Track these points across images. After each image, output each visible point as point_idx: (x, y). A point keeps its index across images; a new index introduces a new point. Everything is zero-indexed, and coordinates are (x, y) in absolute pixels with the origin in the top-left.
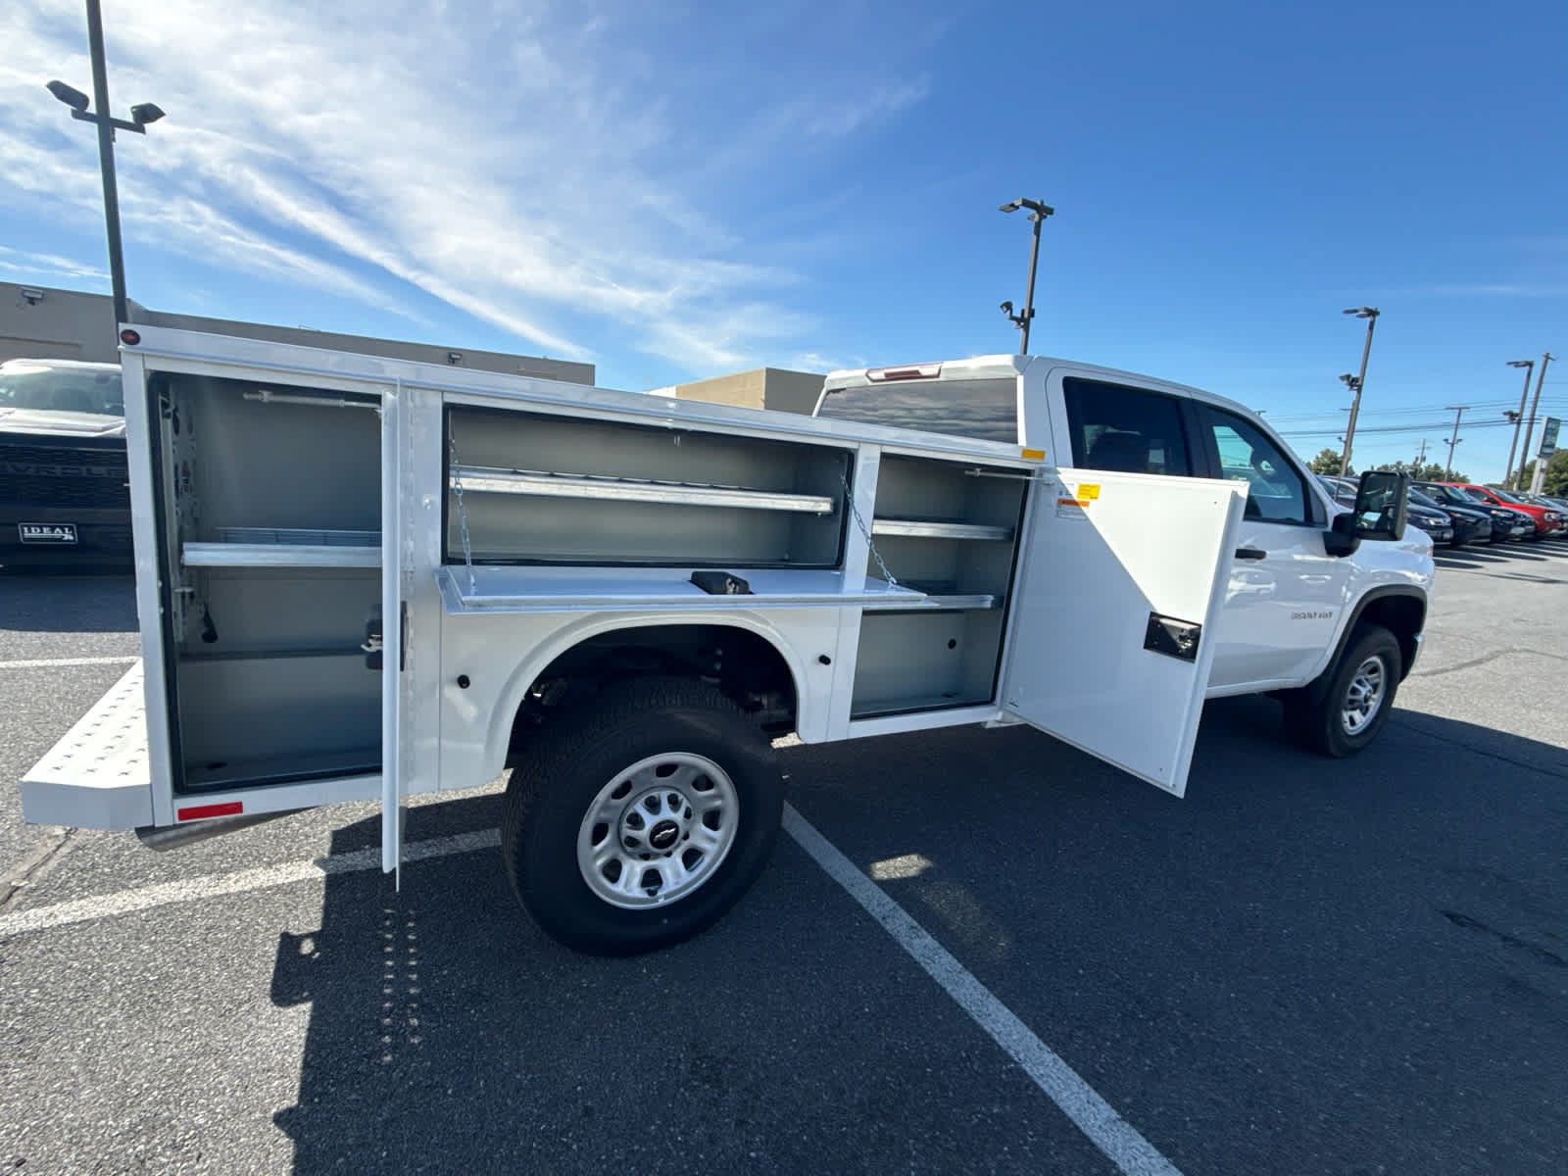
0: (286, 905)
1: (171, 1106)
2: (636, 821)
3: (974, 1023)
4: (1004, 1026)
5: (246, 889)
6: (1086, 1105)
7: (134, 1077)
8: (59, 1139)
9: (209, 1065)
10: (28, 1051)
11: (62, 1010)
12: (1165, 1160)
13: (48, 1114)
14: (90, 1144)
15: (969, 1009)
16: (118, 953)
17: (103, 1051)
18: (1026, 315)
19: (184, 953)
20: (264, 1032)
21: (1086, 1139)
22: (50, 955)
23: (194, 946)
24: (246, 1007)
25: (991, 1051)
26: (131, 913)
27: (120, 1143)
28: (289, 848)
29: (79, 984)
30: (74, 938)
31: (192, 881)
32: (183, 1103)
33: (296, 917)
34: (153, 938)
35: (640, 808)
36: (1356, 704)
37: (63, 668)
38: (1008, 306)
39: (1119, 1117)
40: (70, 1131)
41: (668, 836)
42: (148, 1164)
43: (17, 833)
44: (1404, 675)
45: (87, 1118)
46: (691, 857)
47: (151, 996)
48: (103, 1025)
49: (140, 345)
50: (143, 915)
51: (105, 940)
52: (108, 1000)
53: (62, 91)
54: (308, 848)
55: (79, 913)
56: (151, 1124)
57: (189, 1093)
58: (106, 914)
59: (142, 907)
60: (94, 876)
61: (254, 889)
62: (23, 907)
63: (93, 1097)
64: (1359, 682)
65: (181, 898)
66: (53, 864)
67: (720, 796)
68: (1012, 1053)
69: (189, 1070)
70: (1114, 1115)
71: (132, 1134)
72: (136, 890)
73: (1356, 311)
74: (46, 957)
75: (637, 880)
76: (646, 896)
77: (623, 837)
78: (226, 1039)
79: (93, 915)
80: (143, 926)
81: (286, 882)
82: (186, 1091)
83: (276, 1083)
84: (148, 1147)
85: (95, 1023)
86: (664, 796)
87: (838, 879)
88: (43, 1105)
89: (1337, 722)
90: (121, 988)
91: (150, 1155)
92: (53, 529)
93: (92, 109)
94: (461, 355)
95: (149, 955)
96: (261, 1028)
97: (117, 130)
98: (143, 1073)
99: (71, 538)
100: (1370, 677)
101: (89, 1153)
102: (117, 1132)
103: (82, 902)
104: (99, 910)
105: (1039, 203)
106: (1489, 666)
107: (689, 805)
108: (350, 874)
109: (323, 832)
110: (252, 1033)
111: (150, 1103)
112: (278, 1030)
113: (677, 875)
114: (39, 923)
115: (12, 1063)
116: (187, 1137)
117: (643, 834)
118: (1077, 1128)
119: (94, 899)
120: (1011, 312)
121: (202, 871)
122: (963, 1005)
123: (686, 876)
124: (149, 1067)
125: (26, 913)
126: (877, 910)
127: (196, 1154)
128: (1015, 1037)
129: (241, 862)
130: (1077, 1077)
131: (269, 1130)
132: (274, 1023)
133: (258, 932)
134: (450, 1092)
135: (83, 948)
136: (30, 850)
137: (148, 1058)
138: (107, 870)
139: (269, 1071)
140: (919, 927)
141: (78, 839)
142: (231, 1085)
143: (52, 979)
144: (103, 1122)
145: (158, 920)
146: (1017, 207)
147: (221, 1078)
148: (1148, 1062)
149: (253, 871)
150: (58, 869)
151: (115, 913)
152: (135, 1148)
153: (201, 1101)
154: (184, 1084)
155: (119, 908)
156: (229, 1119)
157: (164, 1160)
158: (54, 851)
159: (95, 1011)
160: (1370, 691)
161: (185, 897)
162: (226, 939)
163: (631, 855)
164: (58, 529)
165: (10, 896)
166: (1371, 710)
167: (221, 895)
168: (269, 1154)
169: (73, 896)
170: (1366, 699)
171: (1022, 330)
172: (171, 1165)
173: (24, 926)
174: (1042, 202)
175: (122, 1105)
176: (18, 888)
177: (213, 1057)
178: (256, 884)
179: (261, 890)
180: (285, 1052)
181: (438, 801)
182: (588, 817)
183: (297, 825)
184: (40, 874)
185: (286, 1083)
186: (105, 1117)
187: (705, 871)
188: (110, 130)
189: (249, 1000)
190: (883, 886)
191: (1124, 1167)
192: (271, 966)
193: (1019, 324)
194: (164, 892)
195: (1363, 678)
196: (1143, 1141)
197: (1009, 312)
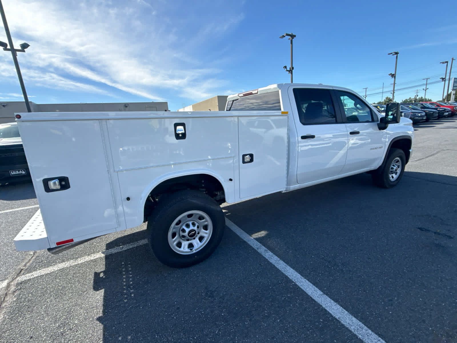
0: (94, 265)
1: (69, 320)
2: (184, 231)
3: (283, 273)
4: (291, 273)
5: (83, 262)
6: (314, 292)
7: (58, 313)
8: (41, 331)
9: (77, 308)
10: (30, 310)
11: (38, 299)
12: (335, 303)
13: (37, 325)
14: (48, 331)
15: (281, 270)
16: (51, 283)
17: (49, 308)
18: (291, 69)
19: (68, 281)
20: (91, 298)
21: (314, 300)
22: (33, 285)
23: (71, 278)
25: (288, 280)
26: (53, 272)
27: (56, 330)
28: (93, 250)
29: (41, 292)
30: (39, 280)
31: (68, 262)
32: (71, 318)
33: (97, 268)
34: (60, 278)
35: (184, 227)
36: (393, 172)
37: (28, 209)
38: (285, 67)
39: (323, 293)
40: (43, 329)
41: (193, 234)
42: (64, 334)
43: (21, 255)
44: (407, 162)
45: (47, 325)
46: (201, 239)
47: (60, 293)
48: (49, 301)
49: (21, 118)
50: (56, 272)
51: (47, 280)
52: (50, 295)
54: (99, 249)
55: (39, 274)
56: (64, 325)
57: (73, 316)
58: (47, 273)
59: (56, 270)
60: (42, 264)
61: (85, 262)
62: (25, 274)
63: (48, 319)
64: (393, 166)
65: (66, 266)
66: (31, 262)
67: (206, 221)
68: (293, 280)
69: (72, 310)
70: (322, 293)
71: (59, 327)
72: (54, 266)
73: (392, 53)
74: (32, 286)
75: (186, 246)
76: (190, 251)
77: (181, 235)
78: (81, 301)
79: (43, 274)
80: (57, 275)
81: (93, 259)
82: (72, 315)
83: (95, 311)
84: (64, 330)
85: (47, 301)
86: (190, 223)
87: (245, 240)
88: (36, 323)
89: (388, 178)
90: (53, 291)
91: (64, 332)
92: (19, 171)
94: (128, 104)
95: (59, 282)
96: (90, 297)
97: (17, 52)
98: (60, 312)
99: (25, 173)
100: (396, 164)
101: (48, 333)
102: (55, 327)
103: (40, 271)
104: (44, 272)
105: (291, 34)
106: (436, 156)
107: (198, 225)
108: (111, 255)
109: (102, 244)
110: (88, 299)
111: (63, 319)
112: (95, 297)
113: (198, 244)
114: (29, 278)
115: (26, 313)
116: (73, 326)
117: (186, 234)
118: (311, 297)
119: (43, 269)
120: (287, 69)
121: (71, 259)
122: (280, 269)
123: (200, 244)
124: (62, 311)
125: (26, 275)
126: (256, 246)
127: (76, 330)
128: (294, 276)
129: (81, 255)
130: (311, 284)
131: (94, 322)
132: (93, 295)
133: (87, 273)
134: (141, 308)
135: (42, 283)
136: (25, 259)
137: (61, 308)
138: (45, 262)
139: (93, 308)
140: (268, 250)
141: (37, 255)
142: (84, 313)
143: (34, 291)
144: (51, 325)
145: (60, 273)
146: (285, 36)
147: (81, 311)
148: (331, 278)
149: (85, 257)
150: (33, 263)
151: (49, 272)
152: (60, 331)
153: (76, 317)
154: (71, 314)
155: (50, 271)
156: (84, 321)
157: (68, 333)
158: (31, 258)
159: (46, 298)
160: (397, 168)
161: (67, 266)
162: (79, 276)
163: (184, 240)
164: (20, 171)
165: (21, 271)
166: (398, 173)
167: (77, 264)
168: (95, 328)
169: (37, 269)
170: (396, 170)
171: (290, 74)
172: (70, 334)
173: (25, 278)
175: (56, 320)
176: (23, 269)
177: (78, 306)
178: (86, 260)
179: (87, 262)
180: (97, 302)
181: (133, 232)
182: (170, 231)
183: (95, 243)
184: (28, 265)
185: (98, 310)
186: (52, 324)
187: (205, 242)
188: (15, 53)
189: (86, 291)
190: (257, 239)
191: (324, 306)
192: (92, 282)
193: (289, 72)
194: (61, 266)
195: (394, 164)
196: (329, 299)
197: (286, 69)
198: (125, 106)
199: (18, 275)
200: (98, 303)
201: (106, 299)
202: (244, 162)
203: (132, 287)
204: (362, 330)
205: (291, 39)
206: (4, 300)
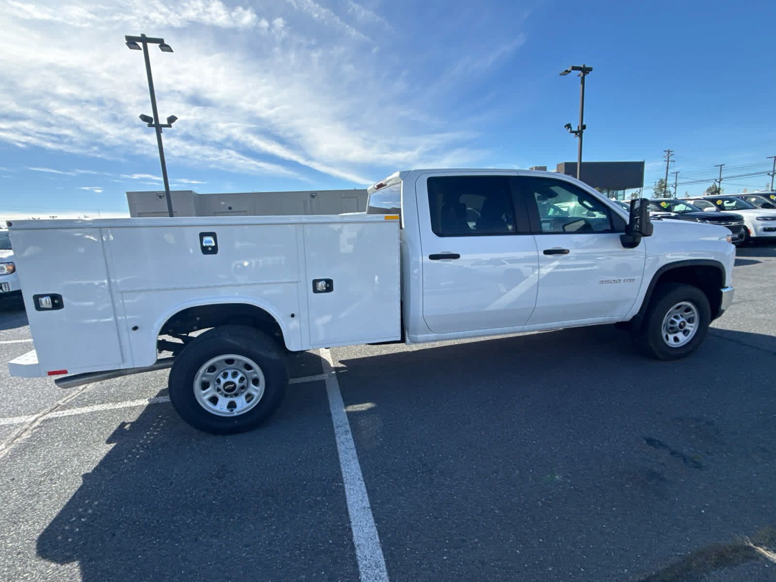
0: (129, 413)
1: (57, 469)
2: (219, 381)
3: (339, 468)
4: (351, 470)
5: (121, 407)
6: (359, 501)
7: (54, 460)
8: (26, 475)
9: (75, 459)
10: (33, 451)
11: (48, 441)
12: (374, 524)
13: (27, 468)
14: (31, 477)
16: (73, 425)
17: (51, 452)
19: (90, 426)
20: (96, 451)
22: (55, 425)
23: (94, 424)
24: (96, 443)
25: (338, 477)
26: (84, 414)
27: (39, 477)
28: (142, 395)
29: (57, 433)
30: (64, 420)
31: (107, 404)
32: (61, 468)
33: (130, 417)
34: (85, 421)
35: (220, 376)
36: (676, 329)
38: (569, 126)
40: (29, 473)
41: (231, 388)
42: (41, 484)
44: (716, 312)
45: (35, 470)
46: (249, 397)
47: (73, 438)
48: (56, 445)
49: (12, 226)
50: (87, 414)
51: (72, 421)
52: (62, 439)
53: (144, 118)
54: (149, 395)
55: (71, 413)
56: (49, 473)
57: (64, 466)
58: (77, 414)
59: (88, 412)
60: (81, 402)
61: (123, 407)
62: (58, 411)
63: (41, 465)
64: (676, 317)
65: (100, 409)
66: (73, 398)
67: (256, 373)
68: (345, 479)
69: (69, 460)
70: (369, 505)
71: (43, 475)
72: (90, 407)
75: (225, 405)
76: (229, 412)
77: (216, 388)
78: (84, 452)
79: (74, 414)
80: (84, 418)
81: (134, 405)
83: (89, 465)
84: (45, 479)
85: (54, 445)
86: (230, 372)
87: (332, 411)
88: (28, 466)
90: (67, 435)
91: (43, 481)
93: (153, 123)
94: (316, 193)
95: (80, 426)
96: (96, 449)
97: (163, 128)
98: (57, 459)
100: (684, 314)
101: (30, 479)
102: (40, 474)
103: (73, 410)
104: (76, 412)
105: (582, 66)
107: (244, 376)
108: (156, 404)
109: (157, 390)
110: (93, 451)
111: (53, 468)
112: (100, 450)
113: (243, 404)
115: (28, 454)
117: (221, 386)
118: (347, 508)
119: (77, 409)
121: (112, 402)
122: (341, 461)
123: (246, 405)
124: (59, 458)
126: (338, 423)
128: (352, 474)
129: (125, 399)
130: (365, 491)
131: (78, 478)
132: (101, 448)
133: (115, 421)
135: (65, 423)
137: (61, 455)
138: (86, 400)
139: (89, 462)
140: (350, 431)
141: (85, 391)
142: (76, 465)
143: (52, 432)
145: (90, 416)
146: (570, 72)
147: (75, 463)
148: (403, 488)
149: (127, 402)
150: (73, 400)
151: (80, 413)
152: (41, 479)
153: (66, 468)
154: (65, 463)
155: (82, 412)
156: (69, 474)
157: (46, 483)
158: (77, 394)
159: (56, 441)
160: (683, 322)
161: (102, 409)
162: (105, 423)
163: (221, 394)
165: (56, 408)
166: (690, 333)
167: (112, 409)
168: (74, 484)
169: (72, 408)
170: (683, 326)
171: (578, 137)
173: (54, 416)
174: (584, 66)
175: (46, 467)
176: (60, 405)
177: (77, 457)
178: (125, 406)
179: (125, 408)
182: (196, 379)
183: (150, 387)
184: (68, 401)
185: (91, 466)
186: (39, 470)
187: (254, 403)
188: (160, 129)
189: (98, 441)
190: (349, 414)
191: (353, 524)
192: (112, 432)
193: (576, 134)
194: (97, 408)
195: (679, 315)
196: (371, 516)
197: (570, 129)
198: (312, 195)
199: (51, 411)
200: (98, 457)
201: (109, 456)
202: (315, 290)
203: (145, 447)
204: (375, 570)
205: (582, 75)
206: (21, 434)
